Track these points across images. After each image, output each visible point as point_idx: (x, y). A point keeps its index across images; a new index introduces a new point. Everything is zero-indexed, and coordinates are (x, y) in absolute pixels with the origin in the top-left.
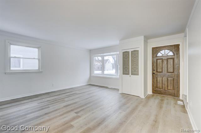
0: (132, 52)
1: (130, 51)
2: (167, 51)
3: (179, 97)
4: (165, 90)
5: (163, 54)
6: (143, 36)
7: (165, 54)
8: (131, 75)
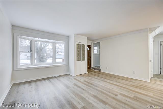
0: (82, 45)
3: (91, 69)
6: (87, 37)
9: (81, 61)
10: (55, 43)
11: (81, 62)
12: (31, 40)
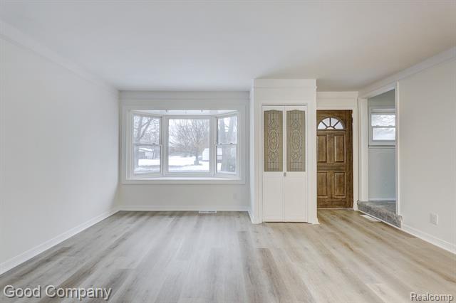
0: (289, 113)
1: (285, 110)
2: (334, 121)
3: (352, 207)
4: (331, 198)
5: (328, 125)
6: (315, 81)
7: (330, 126)
8: (287, 173)
9: (282, 173)
10: (217, 117)
11: (285, 175)
12: (161, 117)
